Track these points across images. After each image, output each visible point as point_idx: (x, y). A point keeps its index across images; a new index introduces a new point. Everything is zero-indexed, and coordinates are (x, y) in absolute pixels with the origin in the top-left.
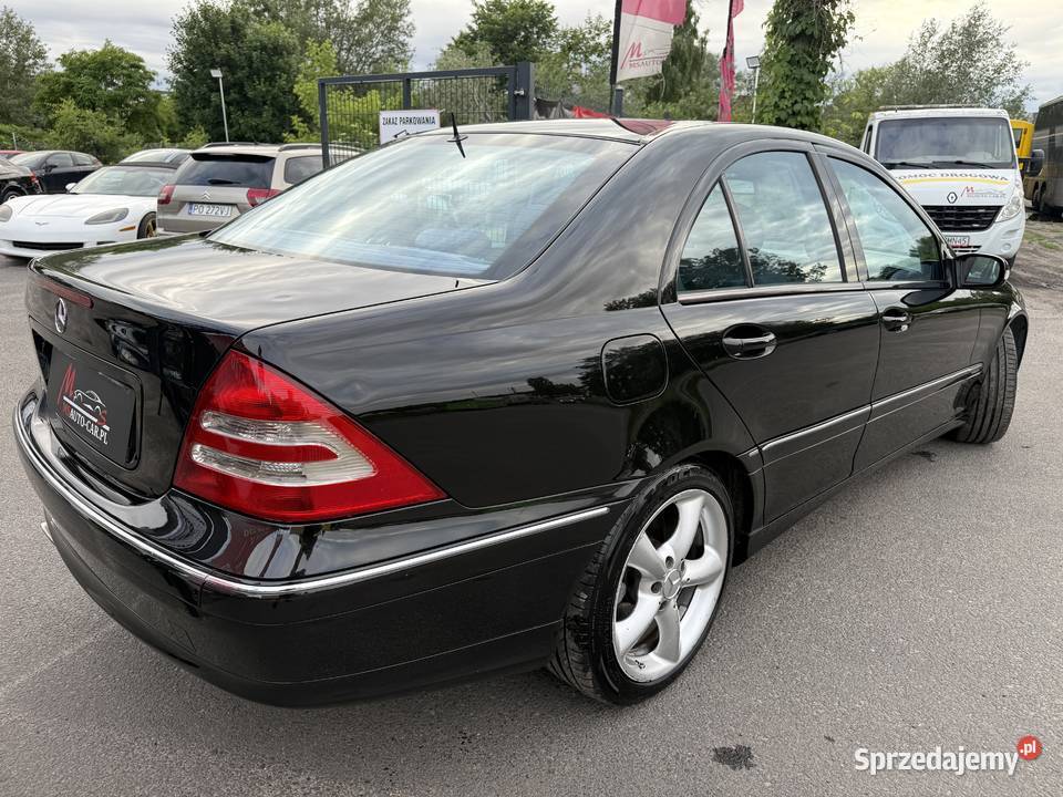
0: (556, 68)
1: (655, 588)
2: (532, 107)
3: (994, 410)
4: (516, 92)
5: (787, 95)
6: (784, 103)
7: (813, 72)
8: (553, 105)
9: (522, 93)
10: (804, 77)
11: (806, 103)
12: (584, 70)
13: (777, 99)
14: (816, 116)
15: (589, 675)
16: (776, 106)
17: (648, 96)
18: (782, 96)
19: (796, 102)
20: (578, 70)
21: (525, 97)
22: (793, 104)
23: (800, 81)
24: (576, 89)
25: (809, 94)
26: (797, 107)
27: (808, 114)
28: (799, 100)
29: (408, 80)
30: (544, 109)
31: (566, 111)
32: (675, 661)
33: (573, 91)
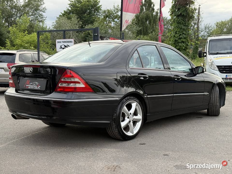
0: (102, 24)
1: (128, 118)
2: (99, 38)
3: (215, 105)
4: (95, 34)
5: (177, 33)
6: (177, 35)
7: (185, 26)
8: (105, 37)
9: (97, 34)
10: (182, 27)
11: (183, 35)
12: (112, 24)
13: (174, 34)
14: (187, 39)
15: (117, 129)
16: (174, 36)
17: (137, 33)
18: (176, 33)
19: (181, 35)
20: (110, 24)
21: (97, 36)
22: (180, 35)
23: (181, 28)
24: (110, 31)
25: (184, 32)
26: (181, 36)
27: (184, 38)
28: (182, 34)
29: (65, 32)
30: (102, 38)
31: (108, 39)
32: (133, 134)
33: (109, 32)
